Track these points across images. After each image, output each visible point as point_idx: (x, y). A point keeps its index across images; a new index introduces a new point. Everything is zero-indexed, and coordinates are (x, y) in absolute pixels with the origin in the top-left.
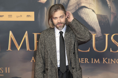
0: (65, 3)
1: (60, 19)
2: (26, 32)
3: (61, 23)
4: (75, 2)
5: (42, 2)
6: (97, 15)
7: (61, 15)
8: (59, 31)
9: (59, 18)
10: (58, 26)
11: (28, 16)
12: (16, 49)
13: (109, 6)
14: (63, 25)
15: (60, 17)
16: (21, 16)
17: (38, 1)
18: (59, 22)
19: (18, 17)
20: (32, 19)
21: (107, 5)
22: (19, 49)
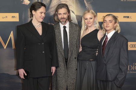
0: (47, 5)
1: (64, 15)
2: (12, 32)
3: (64, 18)
4: (56, 4)
5: (26, 4)
6: (76, 15)
7: (65, 12)
8: (63, 26)
9: (62, 14)
10: (61, 20)
11: (13, 17)
12: (3, 47)
13: (87, 7)
14: (65, 20)
15: (64, 14)
16: (7, 17)
17: (22, 3)
18: (62, 17)
19: (3, 18)
20: (17, 19)
21: (86, 6)
22: (5, 48)
